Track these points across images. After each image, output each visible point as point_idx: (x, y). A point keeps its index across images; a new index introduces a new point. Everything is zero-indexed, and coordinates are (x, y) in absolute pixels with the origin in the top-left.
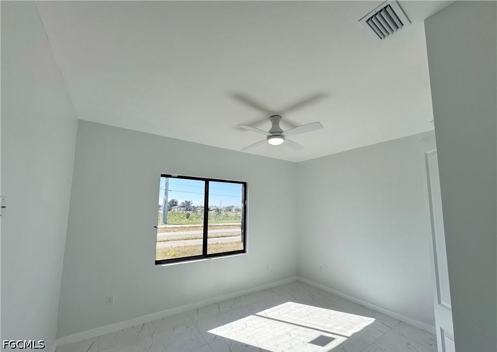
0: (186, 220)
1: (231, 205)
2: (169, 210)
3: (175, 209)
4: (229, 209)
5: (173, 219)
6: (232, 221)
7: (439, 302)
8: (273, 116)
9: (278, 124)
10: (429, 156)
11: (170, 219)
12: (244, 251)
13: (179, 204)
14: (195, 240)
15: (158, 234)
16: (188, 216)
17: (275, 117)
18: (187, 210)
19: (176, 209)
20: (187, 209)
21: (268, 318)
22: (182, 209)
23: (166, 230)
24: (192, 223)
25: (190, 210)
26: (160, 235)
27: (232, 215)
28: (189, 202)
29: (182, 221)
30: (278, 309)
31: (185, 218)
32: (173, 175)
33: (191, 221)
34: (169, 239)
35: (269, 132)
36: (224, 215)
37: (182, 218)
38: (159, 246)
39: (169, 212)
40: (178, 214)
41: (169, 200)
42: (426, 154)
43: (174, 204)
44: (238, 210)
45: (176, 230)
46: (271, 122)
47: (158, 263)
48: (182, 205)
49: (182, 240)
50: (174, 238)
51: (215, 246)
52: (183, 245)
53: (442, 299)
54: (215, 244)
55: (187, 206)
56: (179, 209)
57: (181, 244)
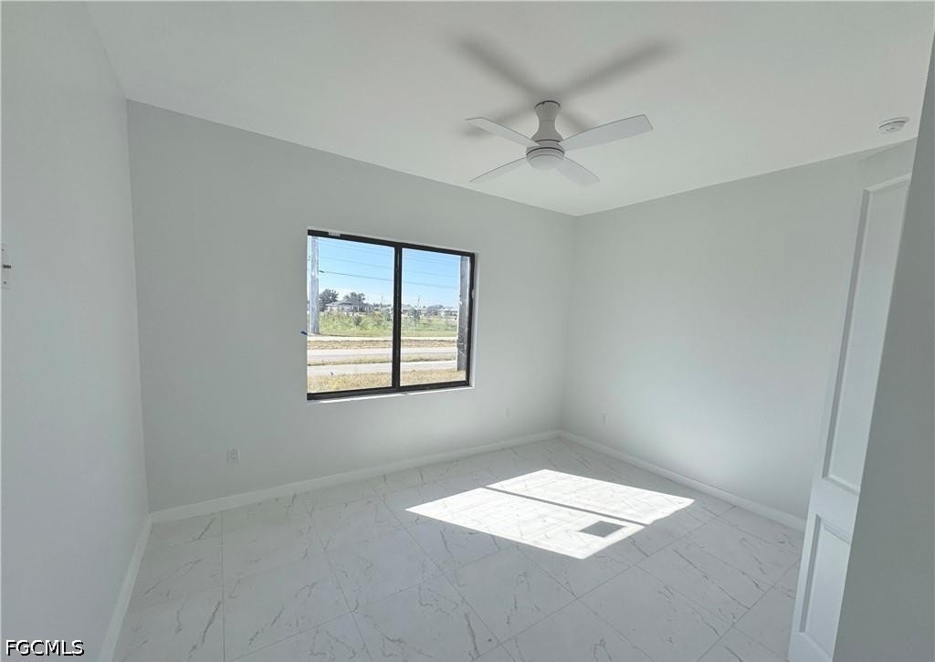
0: (355, 329)
1: (439, 304)
2: (323, 310)
3: (333, 308)
4: (434, 311)
5: (331, 327)
6: (440, 333)
7: (825, 474)
8: (543, 103)
9: (553, 122)
10: (871, 197)
11: (325, 326)
12: (466, 383)
13: (340, 298)
14: (372, 365)
15: (309, 352)
16: (358, 322)
17: (547, 105)
18: (355, 310)
19: (335, 309)
20: (355, 308)
21: (506, 492)
22: (347, 308)
23: (321, 345)
24: (364, 335)
25: (362, 310)
26: (313, 354)
27: (440, 322)
28: (360, 296)
29: (348, 330)
30: (524, 480)
31: (352, 324)
32: (332, 231)
33: (363, 331)
34: (326, 360)
35: (532, 139)
36: (426, 322)
37: (347, 325)
38: (311, 371)
39: (322, 314)
40: (339, 317)
41: (321, 291)
42: (866, 193)
43: (328, 298)
44: (449, 313)
45: (337, 345)
46: (537, 118)
47: (311, 397)
48: (345, 301)
49: (349, 363)
50: (335, 360)
51: (411, 376)
52: (352, 373)
53: (831, 470)
54: (410, 373)
55: (356, 302)
56: (341, 308)
57: (350, 370)
